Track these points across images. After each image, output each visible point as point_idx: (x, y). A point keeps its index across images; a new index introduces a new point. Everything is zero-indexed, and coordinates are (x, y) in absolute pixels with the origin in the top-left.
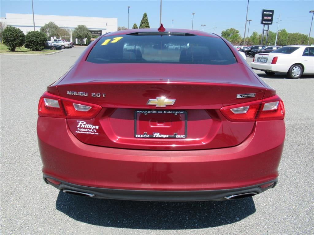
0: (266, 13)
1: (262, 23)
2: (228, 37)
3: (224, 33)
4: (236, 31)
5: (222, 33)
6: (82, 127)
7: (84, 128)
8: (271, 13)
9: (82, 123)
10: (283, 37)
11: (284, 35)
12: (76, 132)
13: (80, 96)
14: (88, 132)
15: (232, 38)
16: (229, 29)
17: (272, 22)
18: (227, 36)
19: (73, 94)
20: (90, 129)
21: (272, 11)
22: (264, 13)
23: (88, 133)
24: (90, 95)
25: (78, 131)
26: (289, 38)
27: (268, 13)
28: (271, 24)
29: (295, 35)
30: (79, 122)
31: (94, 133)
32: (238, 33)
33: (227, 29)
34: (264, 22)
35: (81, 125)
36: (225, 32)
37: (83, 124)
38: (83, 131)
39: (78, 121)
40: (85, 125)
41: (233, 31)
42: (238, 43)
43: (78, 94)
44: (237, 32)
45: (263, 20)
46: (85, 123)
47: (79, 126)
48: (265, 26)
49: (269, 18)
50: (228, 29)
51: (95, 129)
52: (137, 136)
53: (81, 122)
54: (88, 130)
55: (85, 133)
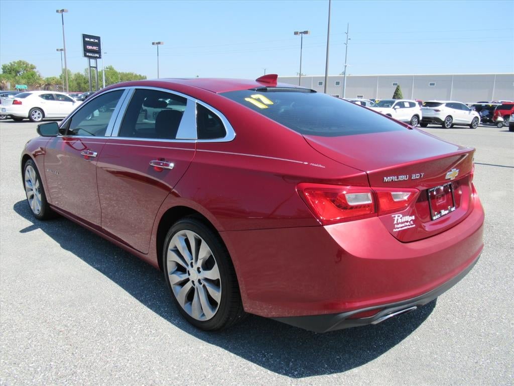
0: (88, 40)
1: (85, 56)
2: (16, 75)
3: (8, 69)
4: (30, 66)
5: (3, 69)
6: (399, 222)
7: (402, 223)
8: (96, 41)
9: (399, 216)
10: (112, 77)
11: (113, 75)
12: (394, 230)
13: (400, 181)
14: (406, 226)
15: (25, 78)
16: (16, 61)
17: (100, 55)
18: (14, 74)
19: (392, 180)
20: (407, 222)
21: (98, 38)
22: (86, 39)
23: (406, 228)
24: (410, 177)
25: (395, 229)
26: (121, 80)
27: (92, 40)
28: (100, 57)
29: (129, 76)
30: (395, 217)
31: (411, 227)
32: (34, 70)
33: (12, 62)
34: (87, 54)
35: (398, 219)
36: (9, 67)
37: (399, 218)
38: (401, 227)
39: (393, 216)
40: (401, 218)
41: (25, 65)
42: (40, 86)
43: (398, 178)
44: (33, 68)
45: (86, 51)
46: (401, 216)
47: (395, 222)
48: (91, 60)
49: (95, 48)
50: (14, 62)
51: (412, 220)
52: (434, 218)
53: (396, 216)
54: (406, 223)
55: (403, 228)
